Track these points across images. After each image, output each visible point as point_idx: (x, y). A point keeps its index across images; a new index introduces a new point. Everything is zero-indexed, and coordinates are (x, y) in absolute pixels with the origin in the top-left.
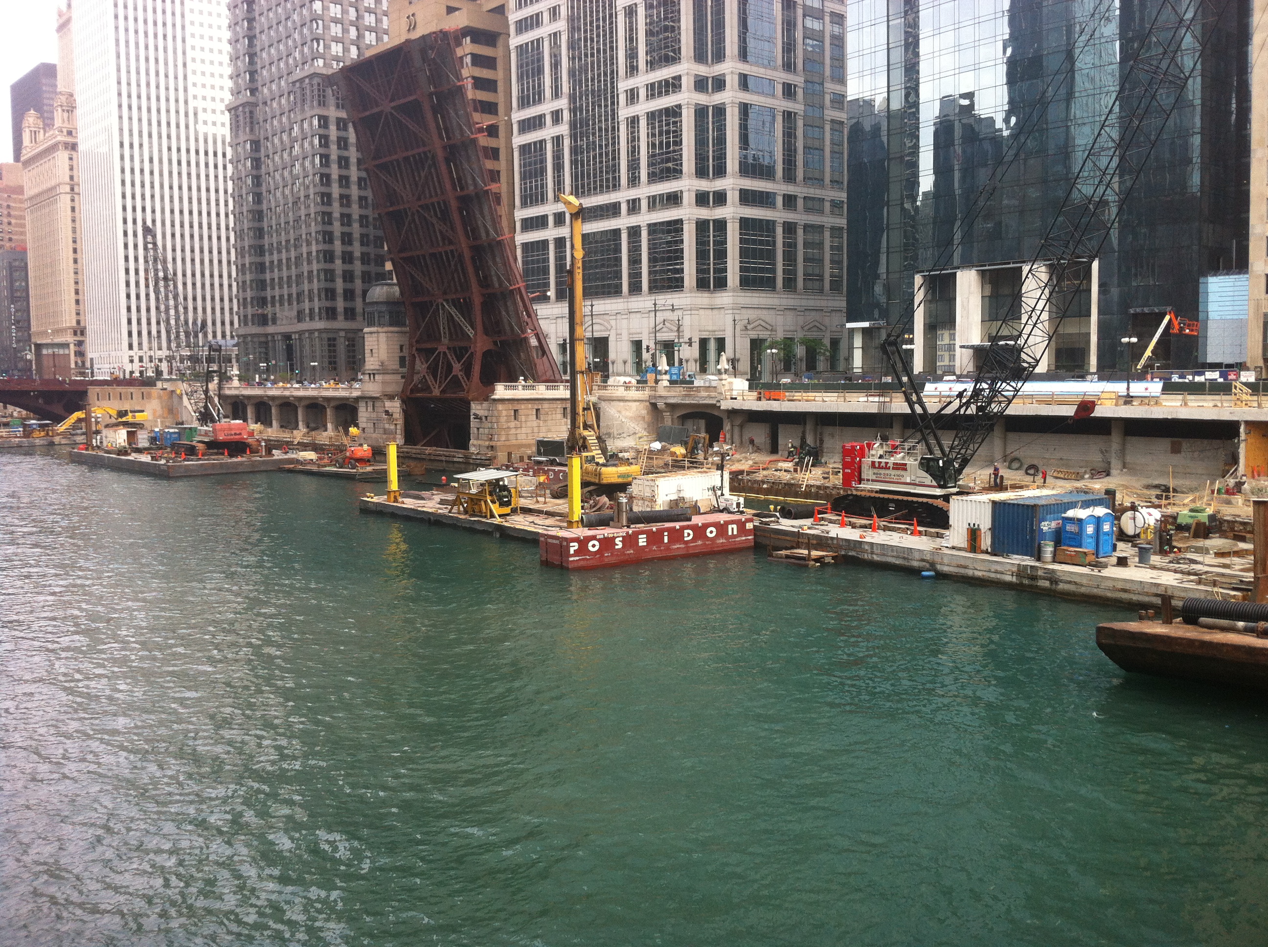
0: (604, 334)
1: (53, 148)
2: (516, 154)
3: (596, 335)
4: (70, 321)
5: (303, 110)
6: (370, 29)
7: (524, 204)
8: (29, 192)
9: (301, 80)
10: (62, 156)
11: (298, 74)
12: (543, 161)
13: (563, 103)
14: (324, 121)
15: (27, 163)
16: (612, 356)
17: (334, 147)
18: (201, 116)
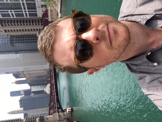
0: (41, 5)
1: (23, 74)
2: (17, 17)
3: (41, 6)
4: (44, 71)
5: (15, 45)
6: (3, 37)
7: (24, 16)
8: (29, 76)
9: (11, 45)
10: (24, 73)
11: (10, 46)
12: (17, 14)
13: (9, 11)
14: (16, 42)
15: (25, 76)
16: (44, 4)
17: (19, 41)
18: (17, 57)
